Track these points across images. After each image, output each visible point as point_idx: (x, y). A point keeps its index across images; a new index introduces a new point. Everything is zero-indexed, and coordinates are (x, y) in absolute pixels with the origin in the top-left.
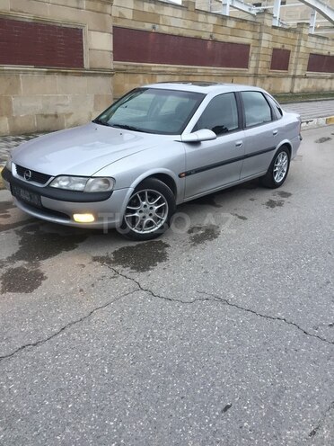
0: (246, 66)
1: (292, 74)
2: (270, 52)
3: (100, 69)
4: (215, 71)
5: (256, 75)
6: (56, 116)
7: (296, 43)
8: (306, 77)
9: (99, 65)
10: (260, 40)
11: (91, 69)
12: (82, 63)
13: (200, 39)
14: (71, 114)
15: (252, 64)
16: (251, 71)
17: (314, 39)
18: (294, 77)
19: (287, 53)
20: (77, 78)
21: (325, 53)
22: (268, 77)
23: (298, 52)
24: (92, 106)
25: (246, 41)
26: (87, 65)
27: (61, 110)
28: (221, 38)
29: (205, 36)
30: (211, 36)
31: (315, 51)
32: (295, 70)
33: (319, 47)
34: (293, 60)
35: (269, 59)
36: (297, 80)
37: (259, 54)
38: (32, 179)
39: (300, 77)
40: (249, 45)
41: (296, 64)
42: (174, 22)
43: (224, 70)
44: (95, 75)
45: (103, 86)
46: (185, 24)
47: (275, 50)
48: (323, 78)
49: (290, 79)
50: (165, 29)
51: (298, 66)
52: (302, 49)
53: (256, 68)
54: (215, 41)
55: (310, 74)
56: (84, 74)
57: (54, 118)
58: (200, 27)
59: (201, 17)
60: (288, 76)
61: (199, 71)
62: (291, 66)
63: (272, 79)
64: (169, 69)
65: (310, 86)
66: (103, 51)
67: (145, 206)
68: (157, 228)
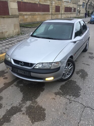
0: (49, 11)
1: (61, 13)
2: (55, 7)
4: (41, 14)
5: (52, 14)
6: (2, 33)
7: (61, 4)
8: (64, 14)
9: (14, 14)
10: (52, 3)
11: (12, 15)
12: (9, 13)
13: (36, 3)
14: (7, 32)
15: (51, 11)
16: (50, 13)
17: (65, 3)
18: (61, 14)
19: (59, 7)
20: (8, 19)
21: (68, 7)
22: (55, 14)
23: (62, 6)
24: (14, 28)
25: (48, 4)
26: (10, 14)
27: (4, 31)
28: (42, 3)
29: (37, 3)
30: (39, 3)
31: (66, 6)
32: (62, 12)
33: (67, 5)
34: (61, 9)
35: (55, 9)
36: (62, 15)
37: (52, 8)
38: (24, 65)
39: (63, 14)
40: (49, 5)
41: (62, 10)
43: (43, 13)
44: (13, 17)
45: (16, 21)
47: (56, 6)
48: (68, 14)
49: (60, 15)
50: (25, 1)
51: (62, 11)
52: (63, 6)
53: (52, 12)
54: (40, 4)
55: (65, 13)
56: (10, 17)
57: (2, 34)
60: (60, 14)
61: (37, 14)
62: (61, 11)
63: (56, 15)
64: (28, 14)
65: (66, 16)
66: (15, 9)
67: (67, 69)
68: (69, 75)
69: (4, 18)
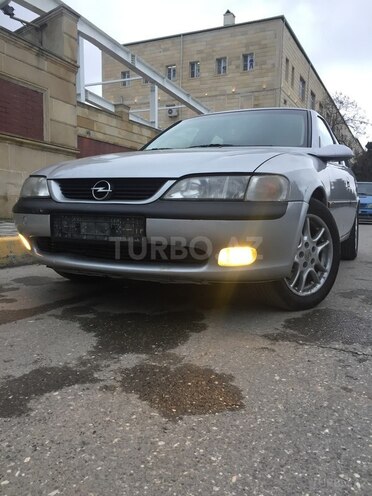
3: (62, 146)
9: (61, 140)
11: (52, 143)
20: (35, 152)
26: (47, 137)
27: (12, 192)
42: (108, 130)
44: (56, 151)
46: (120, 133)
50: (100, 137)
56: (43, 149)
57: (3, 201)
58: (135, 138)
59: (136, 129)
66: (66, 124)
67: (307, 244)
68: (319, 286)
69: (21, 144)
